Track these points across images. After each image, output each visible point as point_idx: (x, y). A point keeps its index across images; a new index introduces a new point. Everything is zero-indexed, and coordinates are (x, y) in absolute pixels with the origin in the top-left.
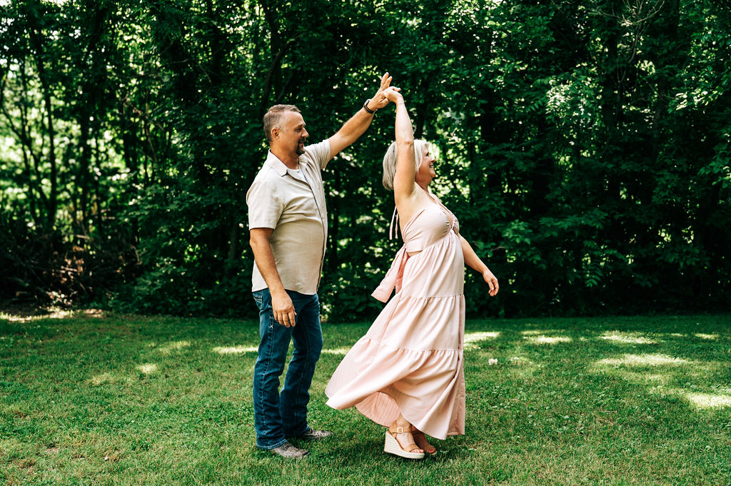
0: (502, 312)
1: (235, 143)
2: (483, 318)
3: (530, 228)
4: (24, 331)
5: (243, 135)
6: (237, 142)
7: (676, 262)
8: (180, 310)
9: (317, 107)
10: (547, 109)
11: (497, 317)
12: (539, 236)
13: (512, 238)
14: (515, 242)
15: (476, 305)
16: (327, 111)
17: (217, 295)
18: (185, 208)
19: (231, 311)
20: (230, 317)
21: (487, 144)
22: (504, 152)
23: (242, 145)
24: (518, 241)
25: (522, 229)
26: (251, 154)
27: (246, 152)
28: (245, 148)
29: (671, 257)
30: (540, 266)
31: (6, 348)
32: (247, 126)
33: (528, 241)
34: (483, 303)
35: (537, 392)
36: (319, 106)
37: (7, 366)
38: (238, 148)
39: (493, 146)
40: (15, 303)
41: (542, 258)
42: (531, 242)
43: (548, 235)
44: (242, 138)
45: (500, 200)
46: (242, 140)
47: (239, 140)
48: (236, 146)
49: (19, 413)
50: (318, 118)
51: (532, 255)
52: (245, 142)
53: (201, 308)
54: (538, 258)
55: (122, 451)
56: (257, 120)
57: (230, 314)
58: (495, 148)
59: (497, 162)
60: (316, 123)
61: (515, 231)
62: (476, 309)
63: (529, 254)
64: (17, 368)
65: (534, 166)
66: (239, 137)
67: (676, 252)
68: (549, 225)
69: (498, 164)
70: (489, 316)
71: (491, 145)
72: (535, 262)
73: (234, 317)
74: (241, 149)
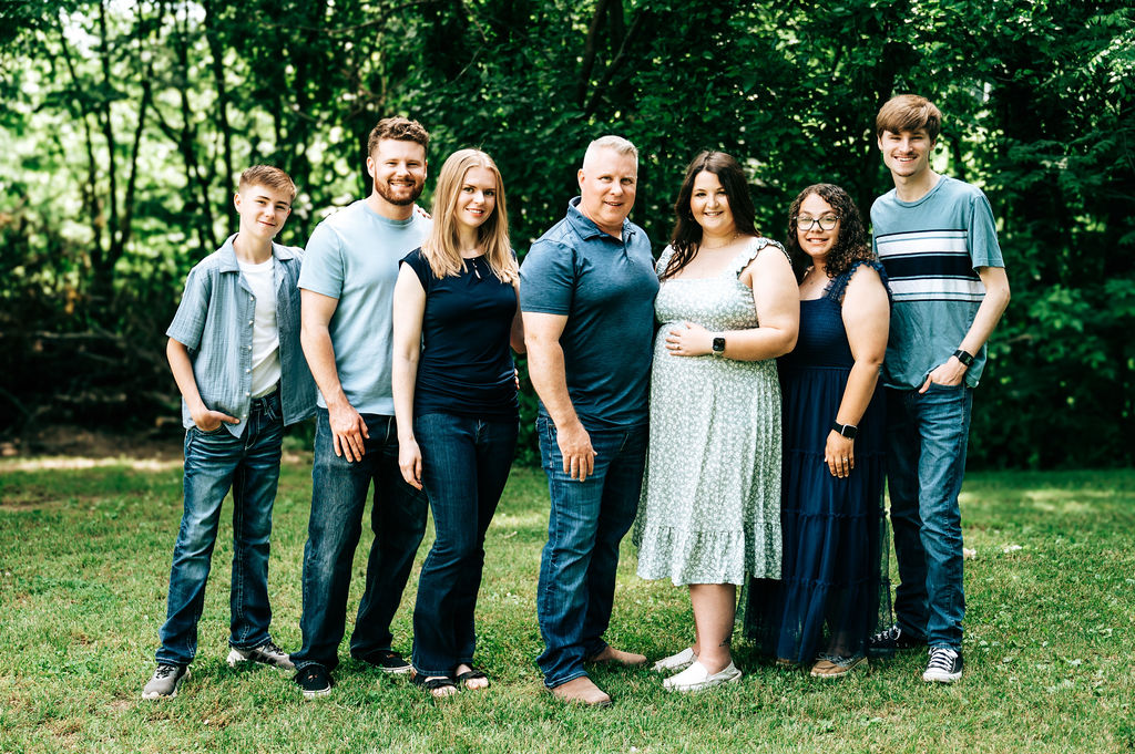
0: (1034, 458)
1: (533, 147)
2: (997, 469)
3: (1085, 298)
4: (146, 489)
5: (548, 131)
6: (537, 144)
9: (679, 78)
10: (1112, 74)
11: (1025, 467)
12: (1105, 314)
13: (1048, 319)
14: (1052, 326)
15: (984, 445)
16: (699, 85)
20: (527, 465)
21: (1010, 140)
22: (1038, 155)
23: (546, 149)
24: (1058, 324)
25: (1067, 301)
26: (562, 167)
27: (552, 163)
28: (550, 155)
30: (1102, 373)
31: (105, 518)
32: (557, 116)
33: (1077, 325)
34: (998, 440)
35: (1034, 613)
36: (683, 76)
37: (92, 551)
38: (539, 154)
39: (1021, 145)
40: (154, 438)
41: (1108, 355)
42: (1086, 326)
43: (1119, 313)
44: (546, 137)
45: (1030, 247)
46: (546, 141)
47: (540, 140)
48: (534, 151)
49: (83, 637)
50: (681, 98)
51: (1089, 352)
52: (552, 144)
54: (1100, 357)
55: (237, 710)
56: (575, 105)
57: (528, 459)
58: (1024, 148)
59: (1024, 175)
60: (677, 107)
61: (1055, 306)
62: (983, 453)
63: (1082, 348)
64: (108, 555)
65: (1099, 183)
66: (540, 136)
68: (1123, 295)
69: (1025, 179)
70: (1009, 465)
71: (1018, 142)
72: (1094, 365)
74: (544, 158)
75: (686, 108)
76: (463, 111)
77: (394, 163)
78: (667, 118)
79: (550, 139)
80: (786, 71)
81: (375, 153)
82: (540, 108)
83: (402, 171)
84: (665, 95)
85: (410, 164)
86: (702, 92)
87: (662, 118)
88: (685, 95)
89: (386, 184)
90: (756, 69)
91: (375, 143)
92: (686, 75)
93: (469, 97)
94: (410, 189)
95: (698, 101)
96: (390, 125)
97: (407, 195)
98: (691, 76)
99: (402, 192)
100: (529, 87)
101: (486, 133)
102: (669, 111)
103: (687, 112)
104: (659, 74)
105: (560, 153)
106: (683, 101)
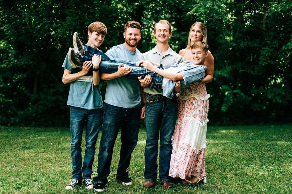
1: (34, 31)
7: (272, 98)
8: (6, 122)
17: (27, 114)
18: (10, 66)
19: (33, 123)
23: (38, 32)
29: (270, 95)
44: (38, 28)
46: (38, 29)
48: (35, 32)
50: (78, 17)
53: (17, 121)
60: (77, 20)
66: (36, 28)
67: (272, 93)
73: (35, 126)
74: (37, 34)
75: (79, 21)
76: (13, 20)
77: (131, 34)
78: (74, 23)
79: (39, 29)
80: (108, 11)
81: (126, 31)
82: (37, 19)
83: (133, 37)
84: (73, 17)
85: (135, 35)
86: (84, 16)
87: (72, 23)
88: (79, 17)
89: (128, 40)
90: (99, 10)
91: (126, 28)
92: (79, 11)
93: (15, 16)
94: (135, 42)
95: (83, 19)
96: (130, 23)
97: (135, 44)
98: (81, 11)
99: (133, 43)
100: (34, 13)
101: (21, 26)
102: (74, 21)
103: (79, 22)
104: (72, 10)
105: (42, 33)
106: (78, 18)
